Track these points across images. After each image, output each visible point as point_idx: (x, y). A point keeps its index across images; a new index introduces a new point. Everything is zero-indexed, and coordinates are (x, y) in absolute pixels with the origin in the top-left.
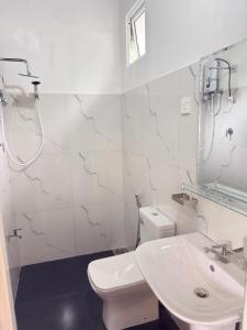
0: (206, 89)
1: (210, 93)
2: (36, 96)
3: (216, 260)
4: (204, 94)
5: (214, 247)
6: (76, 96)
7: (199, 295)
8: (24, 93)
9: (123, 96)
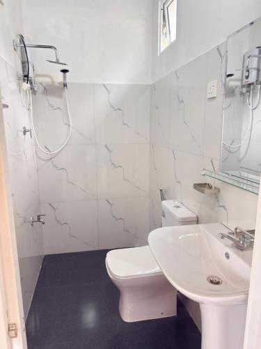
0: (245, 80)
1: (249, 85)
2: (65, 85)
3: (232, 247)
4: (243, 86)
5: (230, 233)
6: (104, 85)
7: (212, 282)
8: (53, 82)
9: (153, 86)
